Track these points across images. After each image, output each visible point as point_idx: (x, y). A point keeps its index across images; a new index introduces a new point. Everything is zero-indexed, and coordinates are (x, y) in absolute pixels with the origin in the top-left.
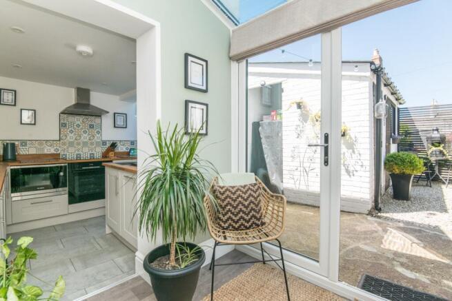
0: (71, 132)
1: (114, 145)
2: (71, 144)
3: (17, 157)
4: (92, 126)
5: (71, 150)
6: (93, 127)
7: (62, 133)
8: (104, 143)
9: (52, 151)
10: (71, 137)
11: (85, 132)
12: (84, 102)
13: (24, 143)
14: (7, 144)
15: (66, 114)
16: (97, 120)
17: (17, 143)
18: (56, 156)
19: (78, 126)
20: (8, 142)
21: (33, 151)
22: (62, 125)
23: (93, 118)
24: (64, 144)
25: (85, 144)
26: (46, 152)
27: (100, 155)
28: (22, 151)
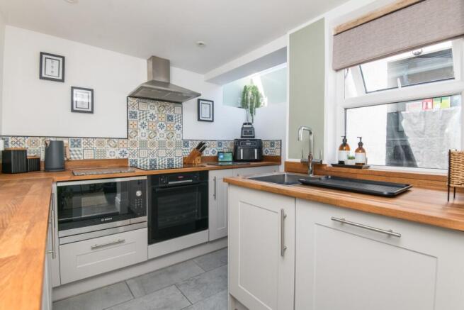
0: (143, 126)
1: (201, 146)
2: (143, 145)
3: (68, 164)
4: (170, 118)
5: (144, 153)
6: (172, 120)
7: (131, 127)
8: (186, 143)
9: (117, 155)
10: (143, 134)
11: (161, 127)
12: (162, 79)
13: (76, 141)
14: (51, 142)
15: (136, 97)
16: (177, 110)
17: (65, 141)
18: (122, 163)
19: (152, 117)
20: (52, 139)
21: (89, 155)
22: (131, 115)
23: (172, 105)
24: (133, 144)
25: (162, 145)
26: (108, 156)
27: (181, 161)
28: (73, 154)
